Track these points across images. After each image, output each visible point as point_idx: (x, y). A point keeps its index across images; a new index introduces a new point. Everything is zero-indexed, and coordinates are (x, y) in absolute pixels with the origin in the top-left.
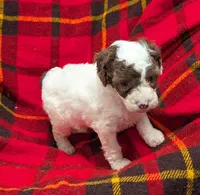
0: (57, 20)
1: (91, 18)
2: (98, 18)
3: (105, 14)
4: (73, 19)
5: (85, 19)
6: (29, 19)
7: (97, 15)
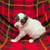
0: (24, 5)
1: (34, 5)
2: (35, 5)
3: (37, 4)
4: (29, 5)
5: (32, 5)
6: (17, 5)
7: (35, 4)
